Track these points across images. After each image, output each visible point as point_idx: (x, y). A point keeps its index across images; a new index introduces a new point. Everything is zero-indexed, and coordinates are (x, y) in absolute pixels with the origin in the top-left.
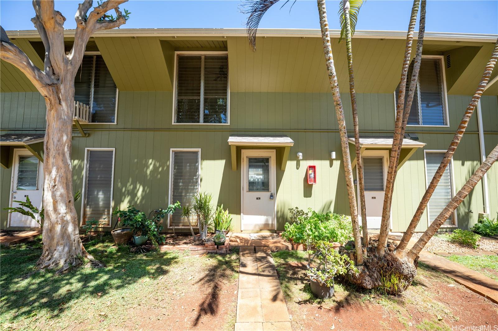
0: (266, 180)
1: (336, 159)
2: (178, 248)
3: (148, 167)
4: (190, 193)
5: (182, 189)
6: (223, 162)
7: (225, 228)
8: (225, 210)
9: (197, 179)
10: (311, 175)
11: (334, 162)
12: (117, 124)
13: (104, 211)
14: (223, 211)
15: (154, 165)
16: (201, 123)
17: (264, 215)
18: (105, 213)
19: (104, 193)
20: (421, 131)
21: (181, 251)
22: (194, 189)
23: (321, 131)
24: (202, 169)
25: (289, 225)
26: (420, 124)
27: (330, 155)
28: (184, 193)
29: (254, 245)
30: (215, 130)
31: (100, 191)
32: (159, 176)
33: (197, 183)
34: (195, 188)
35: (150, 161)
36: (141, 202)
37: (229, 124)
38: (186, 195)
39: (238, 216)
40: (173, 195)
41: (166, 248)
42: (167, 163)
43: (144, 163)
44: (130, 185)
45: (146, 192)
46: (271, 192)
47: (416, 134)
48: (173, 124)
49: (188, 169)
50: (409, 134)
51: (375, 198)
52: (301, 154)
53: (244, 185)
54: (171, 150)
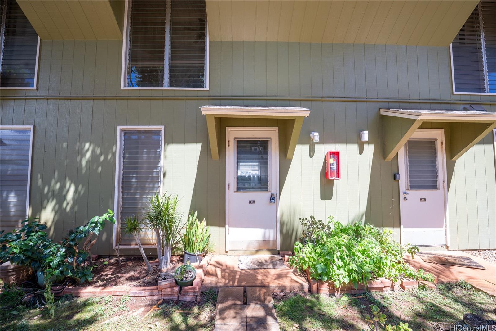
0: (263, 175)
1: (368, 143)
2: (111, 292)
3: (83, 155)
4: (148, 194)
5: (137, 188)
6: (198, 147)
7: (199, 250)
8: (201, 221)
9: (159, 173)
10: (332, 166)
11: (366, 146)
12: (37, 89)
13: (17, 221)
14: (198, 222)
15: (93, 151)
16: (166, 88)
17: (261, 227)
18: (18, 226)
19: (17, 195)
20: (487, 101)
21: (115, 298)
22: (153, 188)
23: (345, 100)
24: (165, 157)
25: (301, 245)
26: (486, 91)
27: (360, 137)
28: (138, 194)
29: (243, 284)
30: (187, 98)
31: (12, 191)
32: (100, 169)
33: (159, 180)
34: (156, 186)
35: (87, 145)
36: (72, 208)
37: (207, 89)
38: (141, 198)
39: (222, 229)
40: (123, 198)
41: (90, 292)
42: (112, 149)
43: (77, 148)
44: (56, 183)
45: (80, 193)
46: (271, 191)
47: (482, 106)
48: (122, 89)
49: (145, 158)
50: (472, 106)
51: (425, 200)
52: (316, 134)
53: (231, 182)
54: (119, 128)
